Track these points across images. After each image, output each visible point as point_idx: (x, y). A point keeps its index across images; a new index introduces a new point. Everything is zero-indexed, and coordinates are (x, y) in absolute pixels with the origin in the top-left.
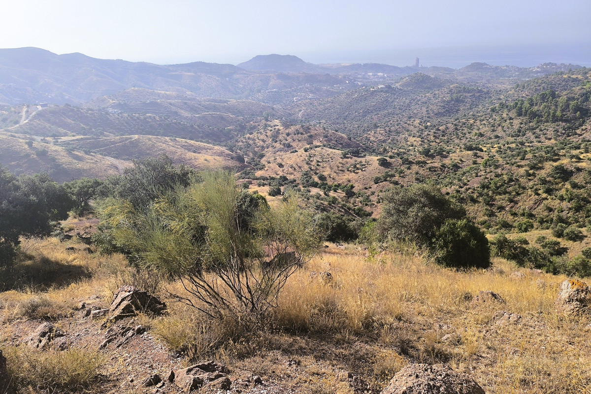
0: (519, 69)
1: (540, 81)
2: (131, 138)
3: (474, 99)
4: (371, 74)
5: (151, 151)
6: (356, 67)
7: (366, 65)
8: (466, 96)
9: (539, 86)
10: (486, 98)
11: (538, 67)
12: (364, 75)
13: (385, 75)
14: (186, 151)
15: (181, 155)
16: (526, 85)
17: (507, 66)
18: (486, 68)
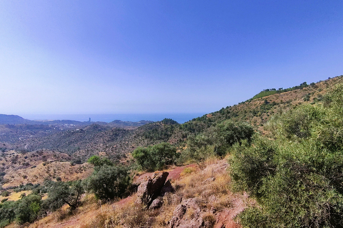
0: (133, 123)
1: (147, 126)
3: (123, 134)
4: (67, 125)
6: (59, 121)
7: (63, 121)
9: (147, 128)
10: (127, 133)
11: (140, 122)
12: (63, 125)
13: (75, 125)
16: (142, 127)
17: (128, 122)
18: (120, 122)
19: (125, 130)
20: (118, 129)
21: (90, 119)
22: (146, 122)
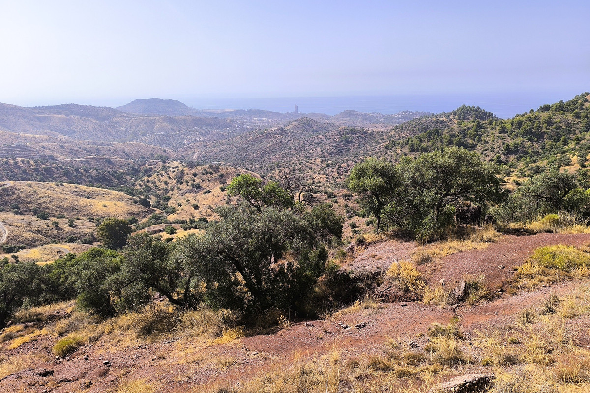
0: (384, 116)
1: (415, 123)
2: (4, 185)
3: (361, 140)
4: (256, 119)
5: (34, 199)
6: (241, 112)
7: (249, 111)
8: (353, 138)
9: (415, 127)
10: (371, 139)
11: (399, 114)
12: (250, 120)
13: (270, 120)
14: (78, 197)
15: (72, 201)
16: (404, 127)
17: (373, 113)
18: (357, 114)
19: (365, 133)
21: (297, 107)
22: (414, 115)
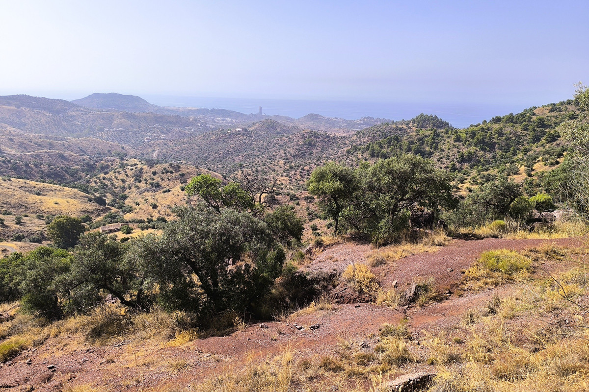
0: (346, 121)
1: (375, 129)
3: (324, 144)
4: (220, 119)
6: (204, 111)
7: (213, 110)
8: (317, 141)
9: (376, 133)
10: (333, 143)
11: (361, 120)
12: (213, 120)
13: (234, 121)
14: (27, 193)
15: (21, 198)
16: (365, 132)
17: (336, 118)
18: (320, 118)
19: (328, 137)
20: (315, 134)
21: (261, 108)
22: (375, 121)
